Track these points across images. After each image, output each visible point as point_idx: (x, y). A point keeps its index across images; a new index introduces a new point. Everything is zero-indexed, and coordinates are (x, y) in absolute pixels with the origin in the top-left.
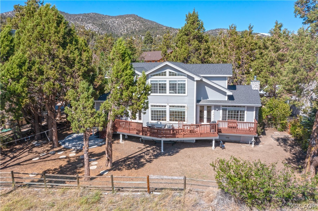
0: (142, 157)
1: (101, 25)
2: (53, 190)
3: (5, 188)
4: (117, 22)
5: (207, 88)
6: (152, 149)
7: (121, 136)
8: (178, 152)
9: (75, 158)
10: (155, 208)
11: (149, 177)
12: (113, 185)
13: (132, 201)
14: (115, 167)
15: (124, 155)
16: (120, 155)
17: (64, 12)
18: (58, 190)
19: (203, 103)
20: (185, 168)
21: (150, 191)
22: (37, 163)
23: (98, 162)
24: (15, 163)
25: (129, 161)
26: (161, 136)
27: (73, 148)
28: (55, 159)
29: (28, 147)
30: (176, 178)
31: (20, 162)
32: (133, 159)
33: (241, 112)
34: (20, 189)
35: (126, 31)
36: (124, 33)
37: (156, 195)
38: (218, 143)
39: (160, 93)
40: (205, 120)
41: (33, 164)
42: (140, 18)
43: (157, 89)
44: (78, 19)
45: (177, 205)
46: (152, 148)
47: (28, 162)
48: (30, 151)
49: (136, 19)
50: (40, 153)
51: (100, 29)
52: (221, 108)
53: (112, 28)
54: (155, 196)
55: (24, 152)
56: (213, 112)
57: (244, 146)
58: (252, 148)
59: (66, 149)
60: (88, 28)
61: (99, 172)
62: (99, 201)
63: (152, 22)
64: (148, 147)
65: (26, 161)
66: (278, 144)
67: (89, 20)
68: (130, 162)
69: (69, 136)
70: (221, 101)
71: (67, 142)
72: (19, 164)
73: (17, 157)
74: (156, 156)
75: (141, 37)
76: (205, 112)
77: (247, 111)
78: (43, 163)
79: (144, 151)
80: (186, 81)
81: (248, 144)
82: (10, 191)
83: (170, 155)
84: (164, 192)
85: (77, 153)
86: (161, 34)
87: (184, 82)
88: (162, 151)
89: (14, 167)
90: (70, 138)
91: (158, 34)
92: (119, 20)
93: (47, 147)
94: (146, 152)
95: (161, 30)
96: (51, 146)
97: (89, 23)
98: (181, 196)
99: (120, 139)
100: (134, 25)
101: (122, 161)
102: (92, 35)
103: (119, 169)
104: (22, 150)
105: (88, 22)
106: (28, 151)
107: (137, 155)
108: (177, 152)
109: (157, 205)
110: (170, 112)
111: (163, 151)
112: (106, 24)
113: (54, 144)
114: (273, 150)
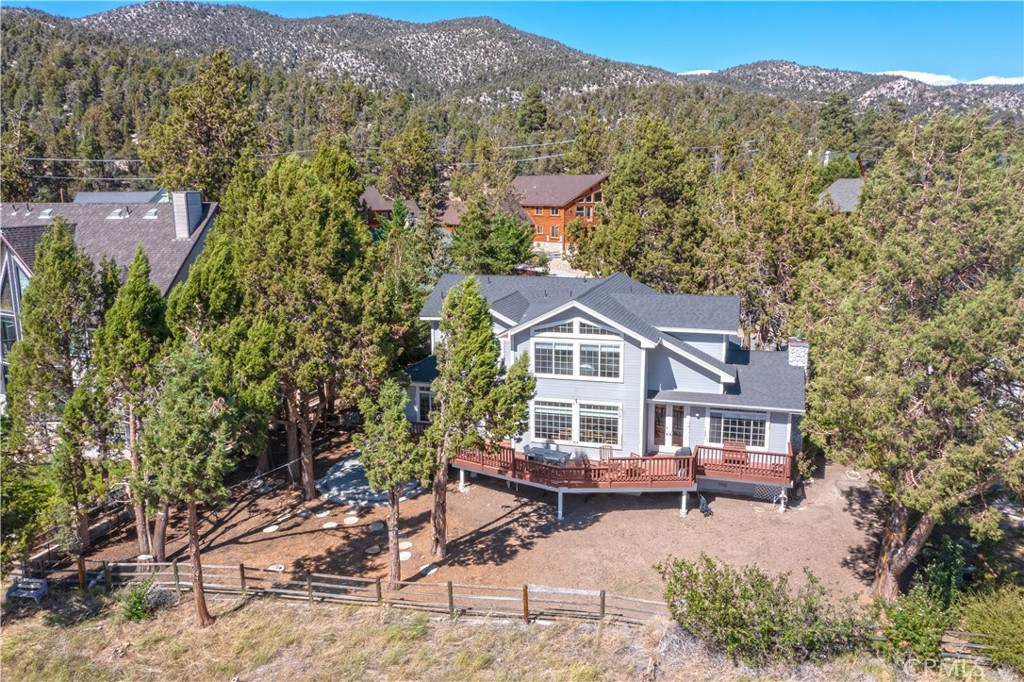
0: (509, 532)
1: (384, 55)
2: (327, 607)
3: (227, 600)
4: (432, 43)
5: (674, 363)
6: (535, 511)
7: (462, 474)
8: (598, 521)
9: (358, 530)
10: (539, 655)
11: (526, 588)
12: (451, 603)
13: (492, 639)
14: (453, 557)
15: (471, 526)
16: (461, 525)
17: (267, 14)
18: (337, 607)
19: (662, 398)
20: (611, 565)
21: (529, 617)
22: (276, 540)
23: (412, 541)
24: (228, 536)
25: (481, 543)
26: (557, 483)
27: (351, 502)
28: (313, 532)
29: (244, 497)
30: (584, 592)
31: (238, 535)
32: (490, 537)
33: (755, 424)
34: (257, 604)
35: (460, 74)
36: (455, 78)
37: (542, 626)
38: (694, 501)
39: (557, 372)
40: (669, 439)
41: (268, 542)
42: (507, 28)
43: (550, 364)
44: (308, 36)
45: (585, 650)
46: (535, 507)
47: (254, 537)
48: (253, 508)
49: (493, 33)
50: (275, 514)
51: (378, 66)
52: (708, 412)
53: (415, 64)
54: (539, 629)
55: (238, 508)
56: (687, 420)
57: (759, 509)
58: (778, 516)
59: (333, 504)
60: (343, 66)
61: (418, 567)
62: (424, 634)
63: (545, 42)
64: (526, 504)
65: (249, 533)
66: (846, 507)
67: (345, 37)
68: (482, 546)
69: (334, 466)
70: (707, 397)
71: (333, 486)
72: (235, 541)
73: (227, 521)
74: (545, 531)
75: (510, 95)
76: (669, 421)
77: (771, 422)
78: (288, 541)
79: (516, 516)
80: (622, 348)
81: (771, 502)
82: (238, 605)
83: (577, 528)
84: (558, 622)
85: (361, 516)
86: (574, 83)
87: (616, 350)
88: (560, 517)
89: (228, 549)
90: (339, 474)
91: (562, 82)
92: (440, 37)
93: (289, 498)
94: (520, 517)
95: (575, 69)
96: (296, 493)
97: (346, 48)
98: (594, 630)
99: (459, 479)
100: (487, 52)
101: (466, 542)
102: (356, 101)
103: (462, 563)
104: (234, 505)
105: (341, 44)
106: (247, 506)
107: (500, 527)
108: (596, 519)
109: (542, 648)
110: (582, 420)
111: (563, 515)
112: (397, 50)
113: (304, 492)
114: (828, 522)
